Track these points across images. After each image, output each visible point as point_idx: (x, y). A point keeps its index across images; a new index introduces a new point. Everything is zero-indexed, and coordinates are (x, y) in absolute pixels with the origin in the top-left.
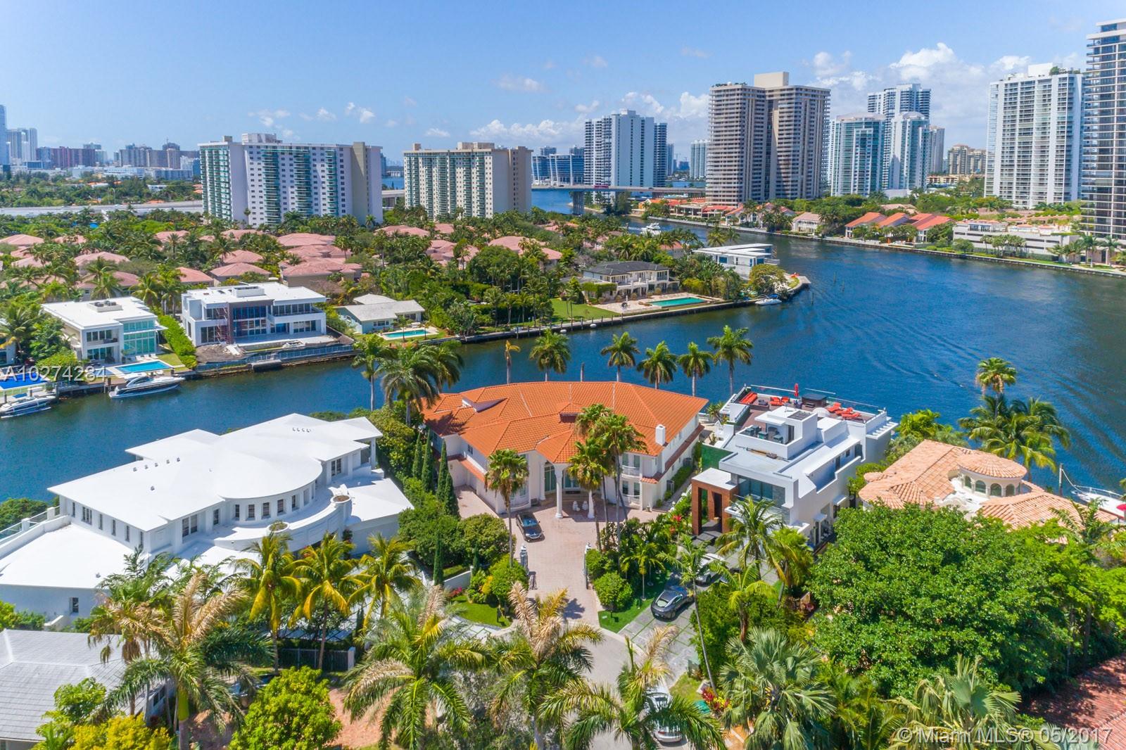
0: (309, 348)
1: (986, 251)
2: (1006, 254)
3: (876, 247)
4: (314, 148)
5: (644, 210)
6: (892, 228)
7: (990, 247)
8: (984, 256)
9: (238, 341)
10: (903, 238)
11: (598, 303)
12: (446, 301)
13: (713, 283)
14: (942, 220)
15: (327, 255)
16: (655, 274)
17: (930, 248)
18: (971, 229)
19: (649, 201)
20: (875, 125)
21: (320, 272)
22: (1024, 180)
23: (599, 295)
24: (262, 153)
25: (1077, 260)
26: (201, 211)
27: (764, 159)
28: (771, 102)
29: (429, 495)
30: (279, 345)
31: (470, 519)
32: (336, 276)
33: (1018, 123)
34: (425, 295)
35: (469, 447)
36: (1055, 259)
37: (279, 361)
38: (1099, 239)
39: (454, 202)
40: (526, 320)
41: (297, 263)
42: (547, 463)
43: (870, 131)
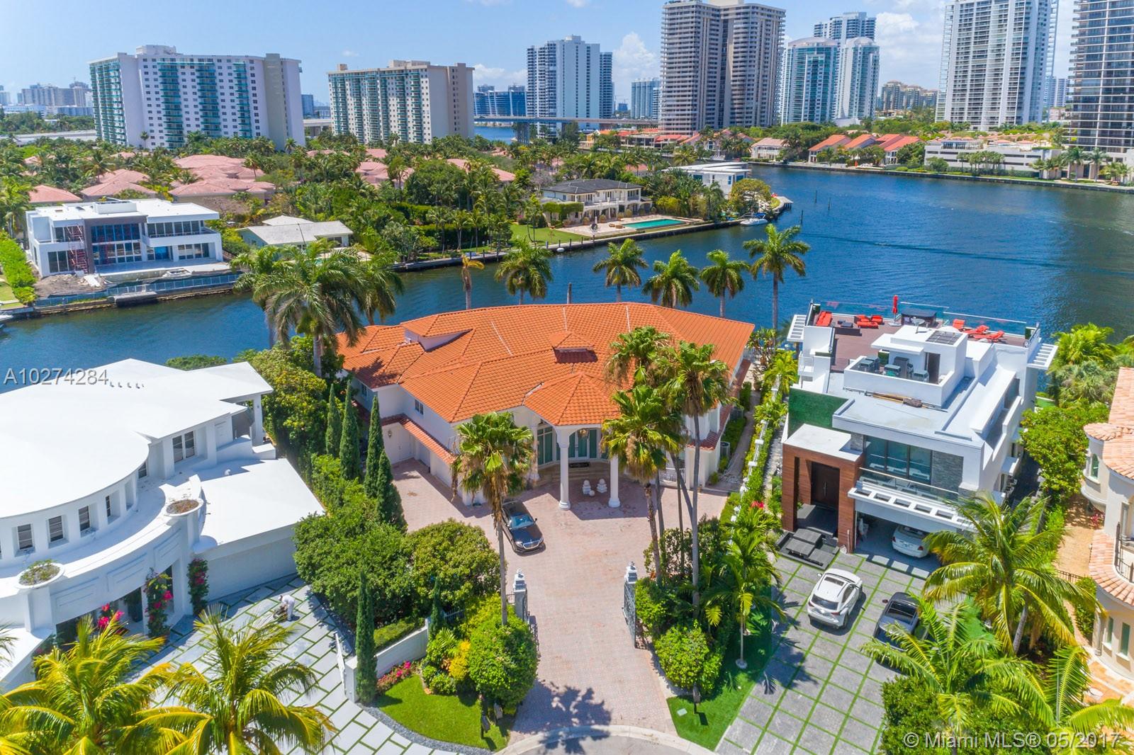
0: (197, 277)
1: (961, 170)
2: (982, 172)
3: (843, 170)
4: (219, 61)
5: (592, 142)
6: (859, 151)
7: (967, 165)
8: (958, 174)
9: (101, 270)
10: (868, 161)
11: (563, 226)
12: (379, 220)
13: (691, 201)
14: (911, 140)
15: (235, 176)
16: (625, 193)
17: (901, 169)
18: (945, 147)
19: (599, 132)
20: (825, 50)
21: (221, 191)
22: (976, 105)
23: (563, 217)
24: (159, 67)
25: (1059, 175)
26: (94, 139)
27: (718, 84)
28: (726, 21)
29: (352, 485)
30: (158, 274)
31: (424, 533)
32: (244, 196)
33: (972, 45)
34: (352, 214)
35: (417, 403)
36: (1035, 175)
37: (153, 293)
38: (1085, 152)
39: (387, 127)
40: (480, 245)
41: (192, 181)
42: (542, 422)
43: (821, 58)
